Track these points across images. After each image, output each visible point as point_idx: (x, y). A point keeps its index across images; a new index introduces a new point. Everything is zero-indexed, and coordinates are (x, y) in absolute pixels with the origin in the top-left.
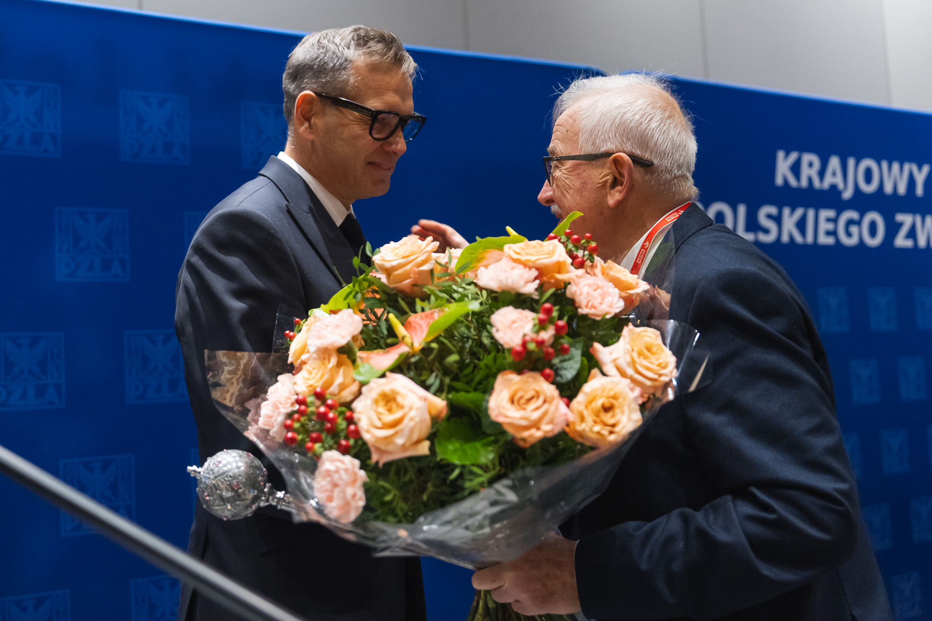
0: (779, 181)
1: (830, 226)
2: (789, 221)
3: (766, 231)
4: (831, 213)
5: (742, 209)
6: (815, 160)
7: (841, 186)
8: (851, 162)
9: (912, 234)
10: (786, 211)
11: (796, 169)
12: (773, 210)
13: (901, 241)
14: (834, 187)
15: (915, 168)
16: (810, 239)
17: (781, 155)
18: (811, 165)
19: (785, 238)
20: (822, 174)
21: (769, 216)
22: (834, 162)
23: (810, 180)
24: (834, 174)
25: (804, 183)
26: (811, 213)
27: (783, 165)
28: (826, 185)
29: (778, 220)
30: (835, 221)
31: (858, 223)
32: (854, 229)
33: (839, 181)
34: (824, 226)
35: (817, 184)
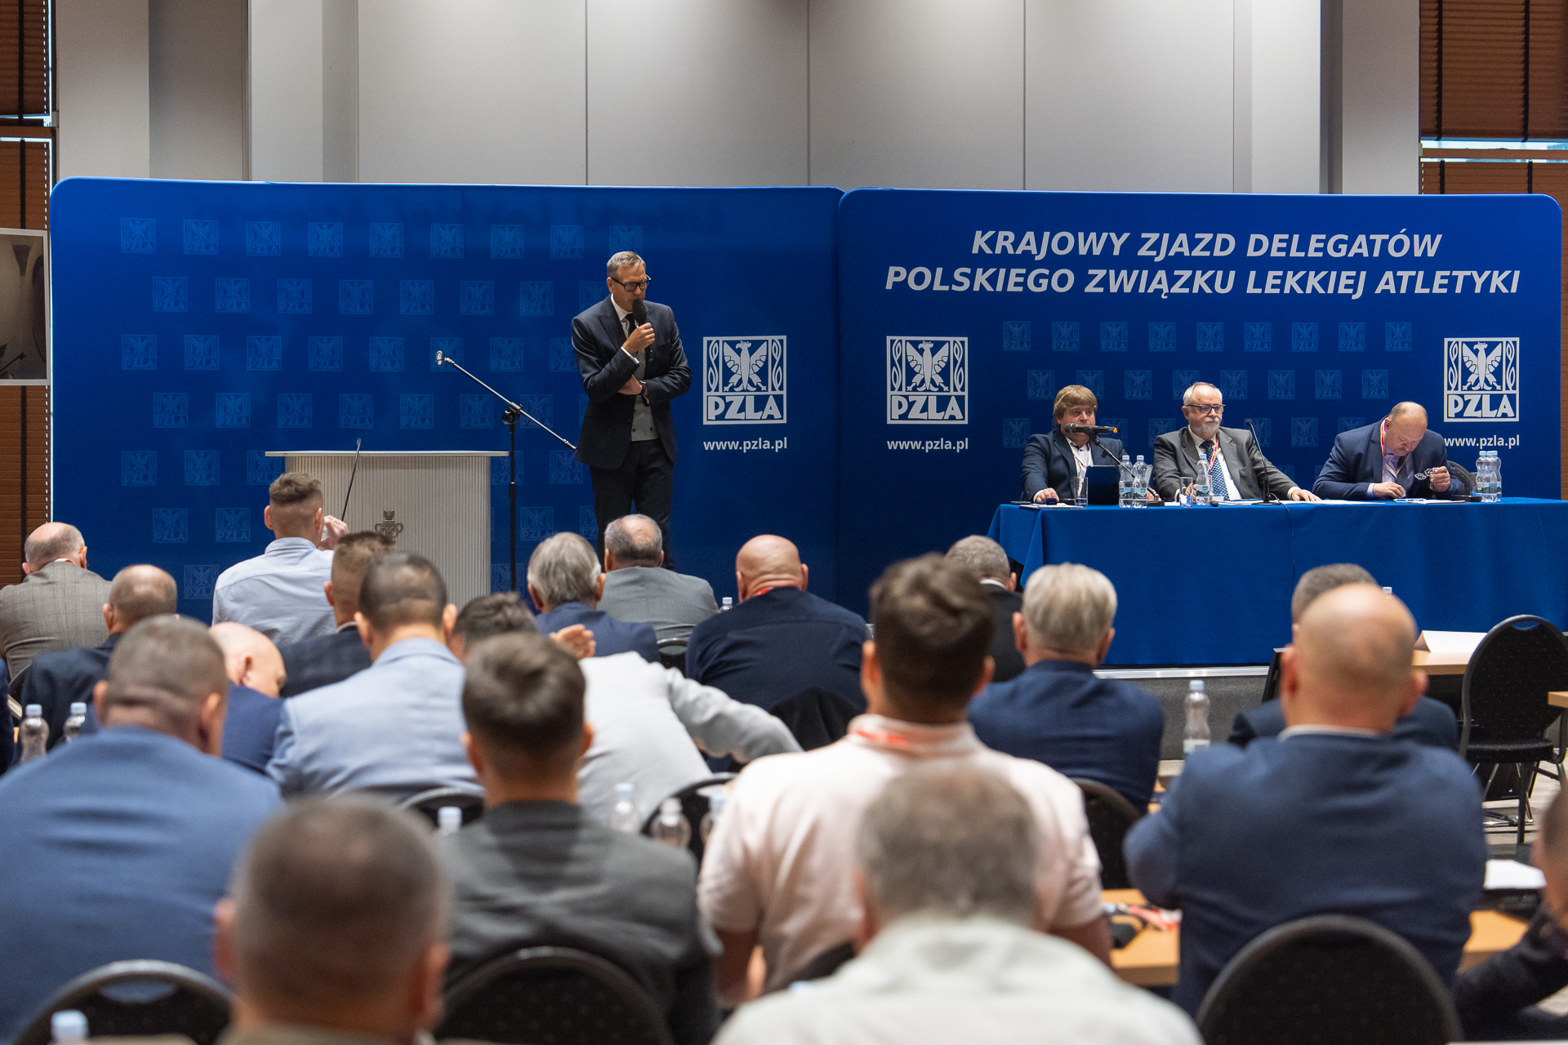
0: (975, 250)
1: (1021, 280)
2: (981, 278)
3: (961, 284)
4: (1023, 271)
5: (939, 271)
6: (1011, 236)
7: (1034, 252)
8: (1047, 235)
9: (1104, 282)
10: (980, 271)
11: (991, 243)
12: (968, 270)
13: (1090, 288)
14: (1027, 253)
15: (1113, 235)
16: (999, 288)
17: (978, 233)
18: (1006, 238)
19: (976, 288)
20: (1015, 245)
21: (962, 274)
22: (1030, 235)
23: (1004, 248)
24: (1028, 244)
25: (998, 251)
26: (1002, 272)
27: (980, 241)
28: (1019, 252)
29: (972, 277)
30: (1026, 276)
31: (1049, 277)
32: (1044, 282)
33: (1033, 249)
34: (1013, 279)
35: (1010, 251)
